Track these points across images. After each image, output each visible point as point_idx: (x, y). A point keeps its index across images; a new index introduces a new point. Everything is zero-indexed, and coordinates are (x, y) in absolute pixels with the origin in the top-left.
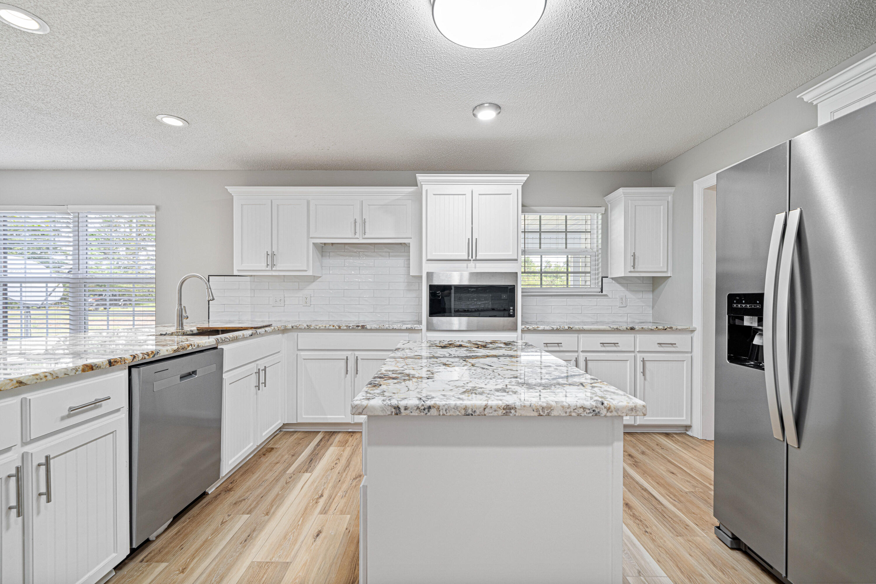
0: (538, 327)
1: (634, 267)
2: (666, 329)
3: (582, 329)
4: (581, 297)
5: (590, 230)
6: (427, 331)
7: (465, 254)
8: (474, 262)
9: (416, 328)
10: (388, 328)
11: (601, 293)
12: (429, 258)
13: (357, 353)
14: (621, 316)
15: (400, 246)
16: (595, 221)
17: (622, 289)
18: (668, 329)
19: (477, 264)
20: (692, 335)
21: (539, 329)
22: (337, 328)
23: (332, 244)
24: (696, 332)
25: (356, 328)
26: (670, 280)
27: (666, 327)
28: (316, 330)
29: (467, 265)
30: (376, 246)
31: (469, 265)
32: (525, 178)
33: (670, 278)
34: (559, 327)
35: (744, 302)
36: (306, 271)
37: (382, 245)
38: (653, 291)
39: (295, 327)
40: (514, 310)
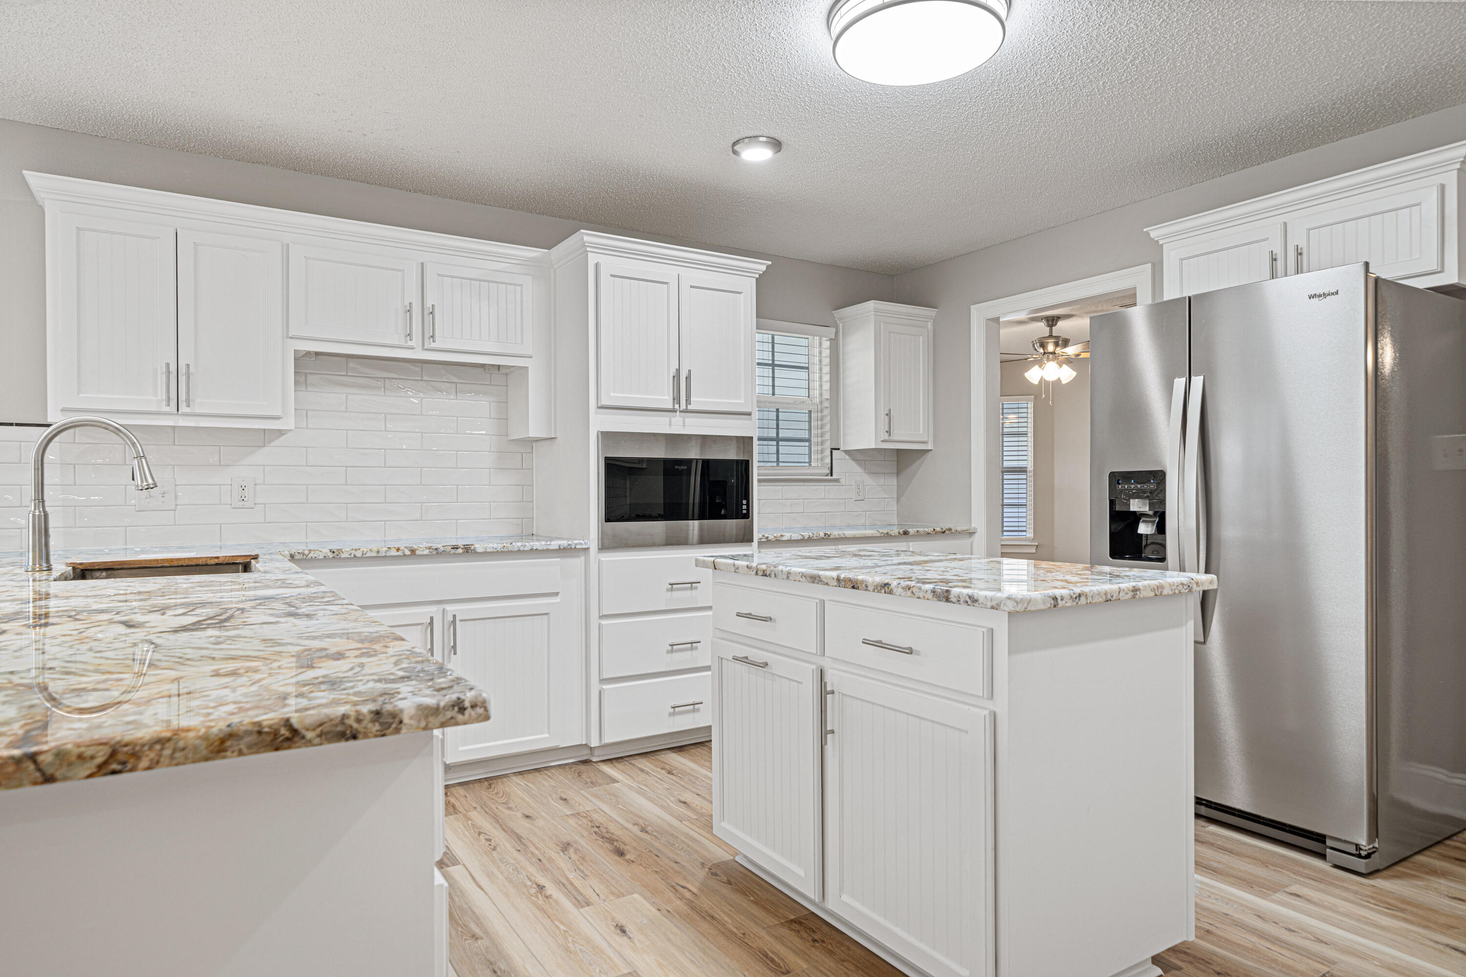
0: (782, 536)
1: (889, 432)
2: (944, 532)
3: (843, 536)
4: (802, 484)
5: (807, 365)
6: (599, 552)
7: (668, 398)
8: (682, 414)
9: (578, 547)
10: (522, 549)
11: (829, 477)
12: (604, 402)
13: (450, 608)
14: (857, 516)
15: (481, 370)
16: (817, 350)
17: (858, 469)
18: (947, 532)
19: (687, 419)
20: (971, 539)
21: (784, 538)
22: (408, 552)
23: (317, 354)
24: (976, 535)
25: (453, 551)
26: (930, 454)
27: (944, 529)
28: (356, 559)
29: (670, 421)
30: (425, 366)
31: (673, 419)
32: (764, 268)
33: (931, 452)
34: (811, 535)
35: (1133, 481)
36: (278, 418)
37: (440, 366)
38: (898, 473)
39: (298, 557)
40: (748, 505)
